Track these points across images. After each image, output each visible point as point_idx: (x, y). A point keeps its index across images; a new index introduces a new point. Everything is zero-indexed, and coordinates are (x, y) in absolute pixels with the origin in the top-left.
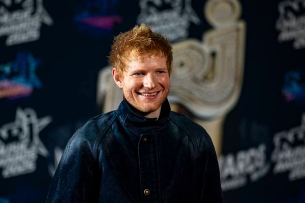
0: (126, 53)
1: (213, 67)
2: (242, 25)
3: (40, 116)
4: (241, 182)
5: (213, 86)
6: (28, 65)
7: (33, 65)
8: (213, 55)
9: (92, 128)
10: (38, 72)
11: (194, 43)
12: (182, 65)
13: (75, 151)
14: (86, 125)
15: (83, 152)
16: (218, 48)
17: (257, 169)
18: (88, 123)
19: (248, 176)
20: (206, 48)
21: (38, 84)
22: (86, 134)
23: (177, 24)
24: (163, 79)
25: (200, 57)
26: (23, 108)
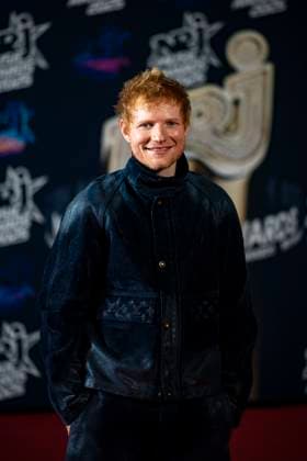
0: (133, 101)
1: (236, 118)
2: (269, 68)
3: (34, 176)
4: (270, 251)
5: (236, 139)
6: (19, 116)
7: (25, 115)
8: (236, 103)
9: (97, 191)
10: (32, 124)
11: (214, 89)
12: (200, 115)
13: (78, 218)
14: (88, 188)
15: (87, 219)
16: (241, 95)
17: (288, 236)
18: (91, 184)
19: (278, 244)
20: (228, 95)
21: (32, 138)
22: (90, 197)
23: (194, 67)
24: (175, 132)
25: (221, 106)
26: (15, 167)
